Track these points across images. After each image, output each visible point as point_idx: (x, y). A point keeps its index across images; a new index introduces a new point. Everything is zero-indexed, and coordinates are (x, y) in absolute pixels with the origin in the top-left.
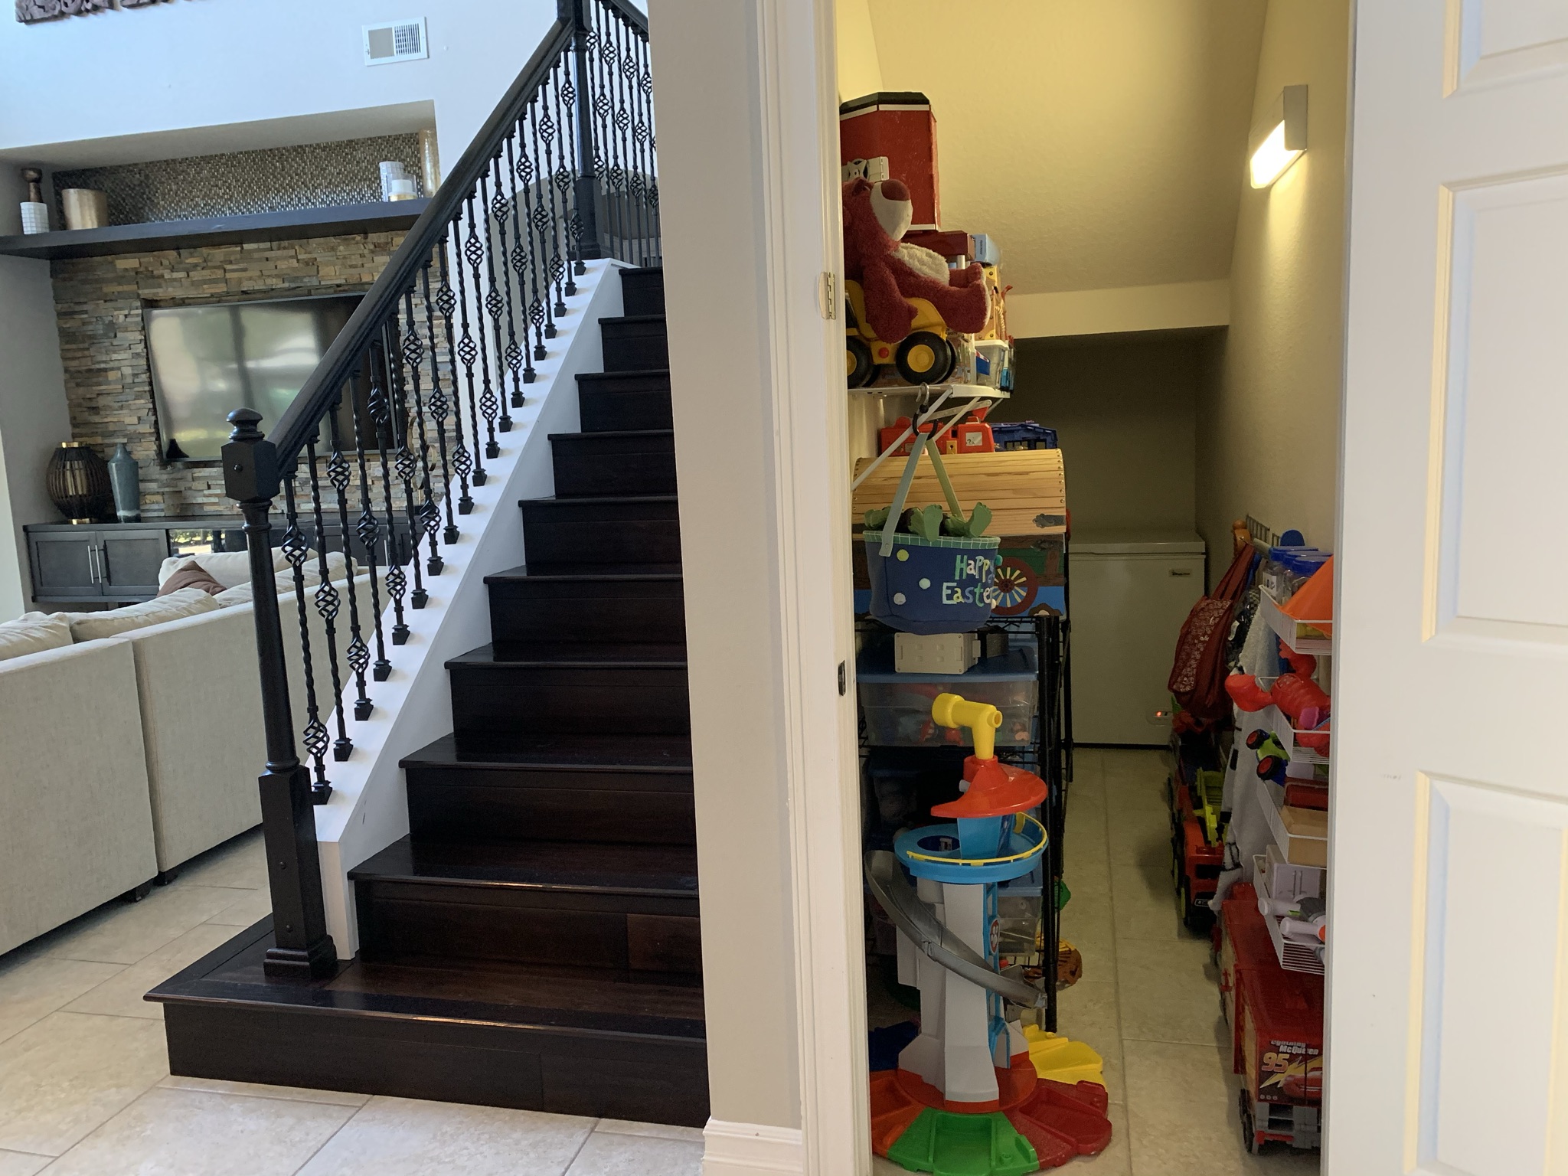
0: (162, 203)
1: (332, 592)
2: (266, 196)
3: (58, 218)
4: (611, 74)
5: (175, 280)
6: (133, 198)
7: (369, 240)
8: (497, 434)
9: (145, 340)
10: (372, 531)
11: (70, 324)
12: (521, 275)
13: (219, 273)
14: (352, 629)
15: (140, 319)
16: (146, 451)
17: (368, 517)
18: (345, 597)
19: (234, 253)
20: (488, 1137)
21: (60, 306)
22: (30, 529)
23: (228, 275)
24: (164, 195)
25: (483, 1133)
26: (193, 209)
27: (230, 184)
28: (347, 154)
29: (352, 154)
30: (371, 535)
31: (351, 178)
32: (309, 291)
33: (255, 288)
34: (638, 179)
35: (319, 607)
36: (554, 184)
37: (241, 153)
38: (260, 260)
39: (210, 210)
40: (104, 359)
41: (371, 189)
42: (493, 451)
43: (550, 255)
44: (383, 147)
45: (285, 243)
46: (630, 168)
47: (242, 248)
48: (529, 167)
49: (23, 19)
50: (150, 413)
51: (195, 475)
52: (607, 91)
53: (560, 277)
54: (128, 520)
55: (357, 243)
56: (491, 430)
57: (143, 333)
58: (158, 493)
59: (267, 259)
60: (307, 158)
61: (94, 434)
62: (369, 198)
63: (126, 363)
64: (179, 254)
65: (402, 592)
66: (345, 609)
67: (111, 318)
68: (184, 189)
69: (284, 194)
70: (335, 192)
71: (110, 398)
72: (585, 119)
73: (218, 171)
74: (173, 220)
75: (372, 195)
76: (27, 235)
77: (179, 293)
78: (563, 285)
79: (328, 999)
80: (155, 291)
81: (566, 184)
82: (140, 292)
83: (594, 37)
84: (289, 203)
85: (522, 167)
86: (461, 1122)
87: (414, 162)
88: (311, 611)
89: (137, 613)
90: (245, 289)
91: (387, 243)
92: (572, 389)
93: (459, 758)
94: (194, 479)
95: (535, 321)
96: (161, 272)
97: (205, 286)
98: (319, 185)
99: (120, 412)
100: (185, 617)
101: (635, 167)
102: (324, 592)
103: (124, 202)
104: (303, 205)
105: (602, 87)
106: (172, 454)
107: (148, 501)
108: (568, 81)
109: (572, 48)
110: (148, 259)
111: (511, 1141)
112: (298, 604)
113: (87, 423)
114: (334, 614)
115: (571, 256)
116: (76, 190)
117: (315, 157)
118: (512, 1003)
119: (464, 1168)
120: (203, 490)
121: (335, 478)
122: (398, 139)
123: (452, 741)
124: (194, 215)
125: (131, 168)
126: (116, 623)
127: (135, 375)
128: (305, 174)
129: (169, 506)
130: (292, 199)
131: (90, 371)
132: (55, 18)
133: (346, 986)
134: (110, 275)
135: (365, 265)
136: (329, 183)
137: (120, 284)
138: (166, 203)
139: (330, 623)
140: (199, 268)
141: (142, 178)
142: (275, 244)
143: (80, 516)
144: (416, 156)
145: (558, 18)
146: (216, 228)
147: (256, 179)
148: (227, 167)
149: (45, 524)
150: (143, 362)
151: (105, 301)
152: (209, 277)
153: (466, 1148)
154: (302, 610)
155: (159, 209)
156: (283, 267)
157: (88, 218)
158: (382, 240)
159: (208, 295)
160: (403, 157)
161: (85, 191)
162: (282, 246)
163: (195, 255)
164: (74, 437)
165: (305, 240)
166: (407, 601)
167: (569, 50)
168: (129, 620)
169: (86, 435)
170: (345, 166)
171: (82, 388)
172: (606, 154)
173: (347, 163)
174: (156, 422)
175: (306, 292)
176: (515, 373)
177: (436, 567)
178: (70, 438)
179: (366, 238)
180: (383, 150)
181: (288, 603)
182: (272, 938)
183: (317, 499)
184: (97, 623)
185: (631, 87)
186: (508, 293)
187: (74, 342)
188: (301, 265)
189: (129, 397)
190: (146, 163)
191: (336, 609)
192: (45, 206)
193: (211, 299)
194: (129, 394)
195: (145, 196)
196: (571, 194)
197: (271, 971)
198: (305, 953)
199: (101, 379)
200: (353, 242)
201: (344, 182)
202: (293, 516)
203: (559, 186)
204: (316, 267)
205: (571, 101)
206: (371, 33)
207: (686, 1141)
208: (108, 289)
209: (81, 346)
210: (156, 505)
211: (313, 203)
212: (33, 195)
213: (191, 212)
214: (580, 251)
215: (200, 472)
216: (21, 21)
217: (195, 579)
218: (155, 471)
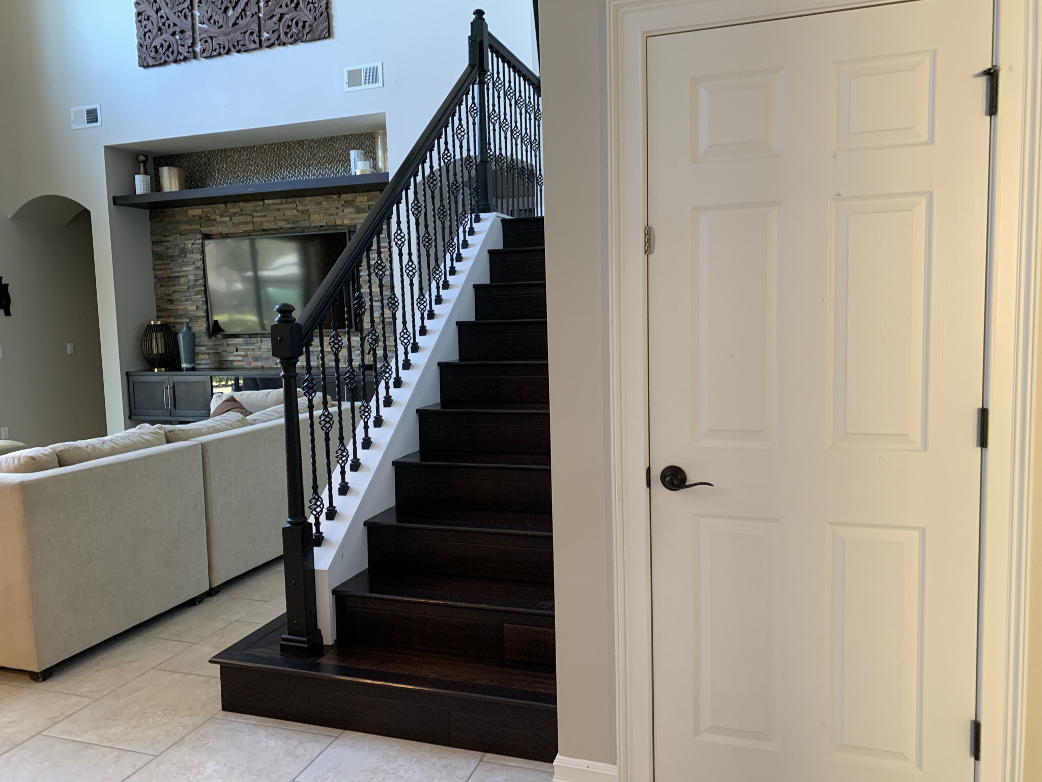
0: (217, 175)
1: (330, 416)
2: (279, 171)
3: (156, 185)
4: (499, 97)
5: (223, 222)
6: (200, 172)
7: (342, 198)
8: (426, 320)
9: (203, 258)
10: (353, 379)
11: (159, 249)
12: (443, 223)
13: (250, 218)
14: (339, 438)
15: (200, 246)
16: (200, 327)
17: (351, 370)
18: (336, 419)
19: (259, 205)
20: (416, 760)
21: (154, 237)
22: (130, 374)
23: (255, 219)
24: (218, 170)
25: (414, 758)
26: (235, 179)
27: (258, 164)
28: (330, 145)
29: (333, 145)
30: (352, 382)
31: (332, 160)
32: (303, 229)
33: (271, 227)
34: (513, 162)
35: (321, 424)
36: (464, 167)
37: (266, 145)
38: (274, 210)
39: (246, 180)
40: (178, 270)
41: (344, 166)
42: (423, 331)
43: (460, 209)
44: (352, 141)
45: (290, 200)
46: (509, 154)
47: (264, 203)
48: (450, 156)
49: (142, 65)
50: (204, 304)
51: (230, 343)
52: (496, 108)
53: (466, 224)
54: (188, 370)
55: (334, 200)
56: (422, 318)
57: (202, 254)
58: (206, 353)
59: (279, 210)
60: (306, 147)
61: (170, 316)
62: (342, 172)
63: (192, 273)
64: (226, 206)
65: (368, 417)
66: (336, 426)
67: (183, 245)
68: (230, 167)
69: (290, 170)
70: (321, 169)
71: (180, 294)
72: (483, 126)
73: (251, 156)
74: (223, 185)
75: (344, 170)
76: (139, 195)
77: (225, 230)
78: (467, 229)
79: (317, 667)
80: (210, 229)
81: (471, 166)
82: (202, 229)
83: (490, 75)
84: (294, 175)
85: (445, 157)
86: (399, 750)
87: (371, 150)
88: (317, 427)
89: (202, 427)
90: (265, 228)
91: (353, 201)
92: (471, 292)
93: (398, 521)
94: (228, 345)
95: (450, 251)
96: (215, 217)
97: (241, 226)
98: (313, 164)
99: (186, 303)
100: (230, 430)
101: (512, 155)
102: (325, 415)
103: (195, 174)
104: (301, 176)
105: (494, 105)
106: (215, 329)
107: (199, 358)
108: (474, 103)
109: (477, 82)
110: (208, 209)
111: (430, 763)
112: (309, 422)
113: (166, 310)
114: (330, 429)
115: (472, 211)
116: (167, 167)
117: (311, 147)
118: (432, 676)
119: (402, 778)
120: (233, 352)
121: (333, 346)
122: (362, 136)
123: (394, 511)
124: (236, 182)
125: (200, 154)
126: (191, 432)
127: (196, 280)
128: (303, 157)
129: (212, 361)
130: (295, 173)
131: (170, 277)
132: (161, 65)
133: (328, 661)
134: (185, 219)
135: (339, 214)
136: (318, 163)
137: (190, 224)
138: (219, 175)
139: (327, 434)
140: (237, 215)
141: (206, 160)
142: (284, 200)
143: (159, 367)
144: (372, 146)
145: (469, 65)
146: (250, 190)
147: (274, 160)
148: (257, 153)
149: (140, 371)
150: (201, 272)
151: (181, 235)
152: (243, 221)
153: (403, 766)
154: (312, 426)
155: (215, 179)
156: (289, 214)
157: (173, 184)
158: (350, 198)
159: (242, 232)
160: (364, 147)
161: (173, 168)
162: (288, 201)
163: (236, 207)
164: (158, 318)
165: (303, 198)
166: (371, 423)
167: (475, 84)
168: (198, 431)
169: (166, 317)
170: (328, 153)
171: (164, 288)
172: (495, 147)
173: (330, 151)
174: (207, 309)
175: (302, 230)
176: (438, 284)
177: (388, 402)
178: (156, 319)
179: (340, 197)
180: (352, 143)
181: (304, 420)
182: (286, 628)
183: (323, 359)
184: (180, 432)
185: (511, 105)
186: (435, 234)
187: (161, 259)
188: (299, 214)
189: (192, 294)
190: (209, 151)
191: (331, 426)
192: (149, 177)
193: (244, 234)
194: (192, 292)
195: (207, 171)
196: (473, 172)
197: (284, 648)
198: (305, 639)
199: (176, 282)
200: (332, 199)
201: (327, 162)
202: (309, 368)
203: (467, 168)
204: (308, 215)
205: (475, 115)
206: (349, 72)
207: (541, 771)
208: (182, 227)
209: (165, 262)
210: (204, 361)
211: (308, 176)
212: (142, 170)
213: (234, 181)
214: (478, 207)
215: (232, 341)
216: (141, 66)
217: (233, 407)
218: (205, 340)
